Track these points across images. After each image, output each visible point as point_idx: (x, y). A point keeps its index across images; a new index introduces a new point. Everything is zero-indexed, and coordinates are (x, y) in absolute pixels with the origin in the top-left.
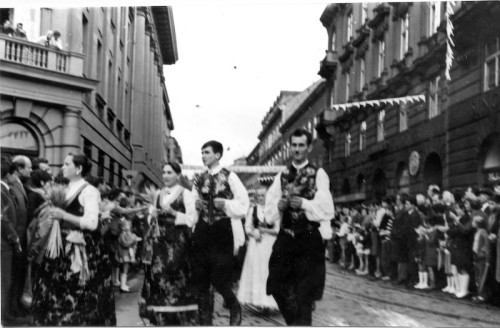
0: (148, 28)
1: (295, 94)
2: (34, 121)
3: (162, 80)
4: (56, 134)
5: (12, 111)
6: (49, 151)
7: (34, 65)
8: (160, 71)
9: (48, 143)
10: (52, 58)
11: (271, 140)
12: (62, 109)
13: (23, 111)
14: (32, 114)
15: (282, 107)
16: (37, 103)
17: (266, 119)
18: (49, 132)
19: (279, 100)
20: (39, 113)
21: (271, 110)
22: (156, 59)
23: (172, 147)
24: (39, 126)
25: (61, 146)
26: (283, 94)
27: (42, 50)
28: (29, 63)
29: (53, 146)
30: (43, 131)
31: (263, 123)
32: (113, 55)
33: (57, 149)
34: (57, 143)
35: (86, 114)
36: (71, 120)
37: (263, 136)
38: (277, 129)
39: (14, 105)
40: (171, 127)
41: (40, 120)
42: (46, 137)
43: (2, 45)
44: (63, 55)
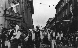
0: (30, 9)
1: (51, 19)
3: (32, 17)
5: (12, 22)
7: (15, 16)
10: (18, 15)
11: (48, 25)
12: (19, 22)
13: (14, 22)
15: (50, 21)
21: (48, 21)
23: (33, 26)
31: (47, 23)
32: (25, 14)
35: (22, 22)
36: (20, 23)
37: (47, 25)
40: (33, 23)
41: (16, 23)
43: (11, 13)
44: (19, 14)
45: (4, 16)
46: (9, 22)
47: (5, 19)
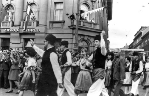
1: (146, 27)
2: (88, 40)
3: (108, 25)
4: (93, 43)
5: (84, 38)
6: (91, 48)
7: (88, 27)
8: (108, 22)
9: (91, 46)
10: (93, 25)
11: (138, 41)
14: (88, 39)
15: (142, 32)
16: (89, 36)
17: (136, 35)
18: (91, 43)
19: (141, 29)
20: (89, 38)
21: (138, 32)
22: (107, 19)
23: (108, 43)
24: (89, 41)
27: (90, 23)
28: (87, 27)
29: (92, 46)
30: (90, 43)
31: (135, 36)
33: (93, 47)
34: (93, 45)
37: (135, 40)
38: (140, 38)
39: (84, 37)
40: (108, 37)
41: (89, 40)
42: (90, 44)
43: (82, 23)
44: (95, 24)
45: (71, 29)
46: (79, 38)
47: (73, 34)
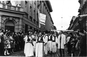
0: (45, 5)
4: (18, 23)
9: (16, 25)
12: (19, 18)
13: (11, 19)
15: (73, 19)
16: (14, 17)
24: (14, 21)
25: (19, 25)
26: (73, 17)
32: (35, 9)
36: (21, 20)
38: (72, 23)
39: (9, 17)
46: (5, 19)
